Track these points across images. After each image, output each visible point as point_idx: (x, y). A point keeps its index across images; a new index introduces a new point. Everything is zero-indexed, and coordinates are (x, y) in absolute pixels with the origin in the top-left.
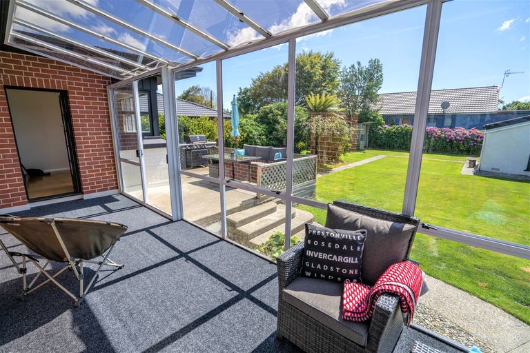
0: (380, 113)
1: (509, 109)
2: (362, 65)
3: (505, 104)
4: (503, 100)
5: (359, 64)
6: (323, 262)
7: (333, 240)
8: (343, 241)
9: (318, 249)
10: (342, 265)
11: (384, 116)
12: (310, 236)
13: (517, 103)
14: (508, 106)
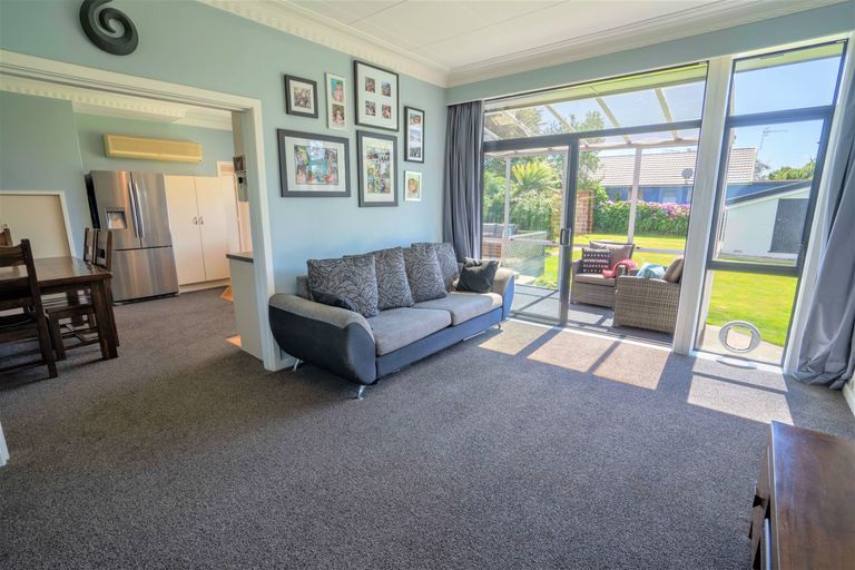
0: (600, 184)
1: (777, 179)
2: (577, 119)
3: (771, 171)
4: (769, 164)
5: (573, 118)
6: (592, 263)
7: (597, 253)
8: (601, 253)
9: (589, 258)
10: (601, 264)
11: (608, 189)
12: (584, 252)
13: (788, 169)
14: (777, 172)
